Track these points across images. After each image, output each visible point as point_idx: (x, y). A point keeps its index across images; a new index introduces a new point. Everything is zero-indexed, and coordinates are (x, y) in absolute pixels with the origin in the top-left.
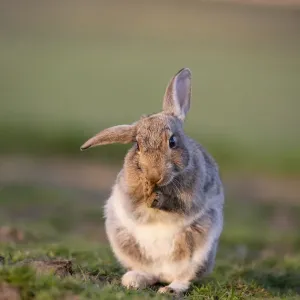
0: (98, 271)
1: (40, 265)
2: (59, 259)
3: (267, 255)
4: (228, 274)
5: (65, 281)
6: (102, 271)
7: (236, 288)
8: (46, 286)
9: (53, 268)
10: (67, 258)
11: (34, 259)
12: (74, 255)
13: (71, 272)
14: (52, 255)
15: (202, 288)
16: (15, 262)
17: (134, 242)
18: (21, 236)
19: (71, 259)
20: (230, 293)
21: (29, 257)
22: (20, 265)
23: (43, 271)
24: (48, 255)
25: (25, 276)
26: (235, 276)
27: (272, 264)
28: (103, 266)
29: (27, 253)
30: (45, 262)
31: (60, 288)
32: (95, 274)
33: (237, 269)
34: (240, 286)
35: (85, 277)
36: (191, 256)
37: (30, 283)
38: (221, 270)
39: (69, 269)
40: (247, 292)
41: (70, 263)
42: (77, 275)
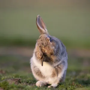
0: (28, 82)
1: (10, 81)
2: (16, 79)
3: (82, 74)
4: (70, 81)
5: (18, 85)
6: (30, 82)
7: (72, 85)
8: (12, 87)
9: (14, 82)
10: (19, 78)
11: (8, 79)
12: (21, 77)
13: (20, 83)
14: (14, 77)
15: (62, 86)
16: (2, 80)
17: (40, 71)
18: (4, 72)
19: (20, 78)
20: (70, 87)
21: (7, 78)
22: (4, 81)
23: (11, 83)
24: (12, 77)
25: (6, 84)
26: (72, 81)
27: (83, 77)
28: (30, 80)
29: (6, 77)
30: (12, 80)
31: (17, 88)
32: (27, 83)
33: (72, 79)
34: (74, 84)
35: (25, 84)
36: (57, 76)
37: (7, 87)
38: (68, 80)
39: (19, 82)
40: (76, 86)
41: (19, 80)
42: (22, 84)
